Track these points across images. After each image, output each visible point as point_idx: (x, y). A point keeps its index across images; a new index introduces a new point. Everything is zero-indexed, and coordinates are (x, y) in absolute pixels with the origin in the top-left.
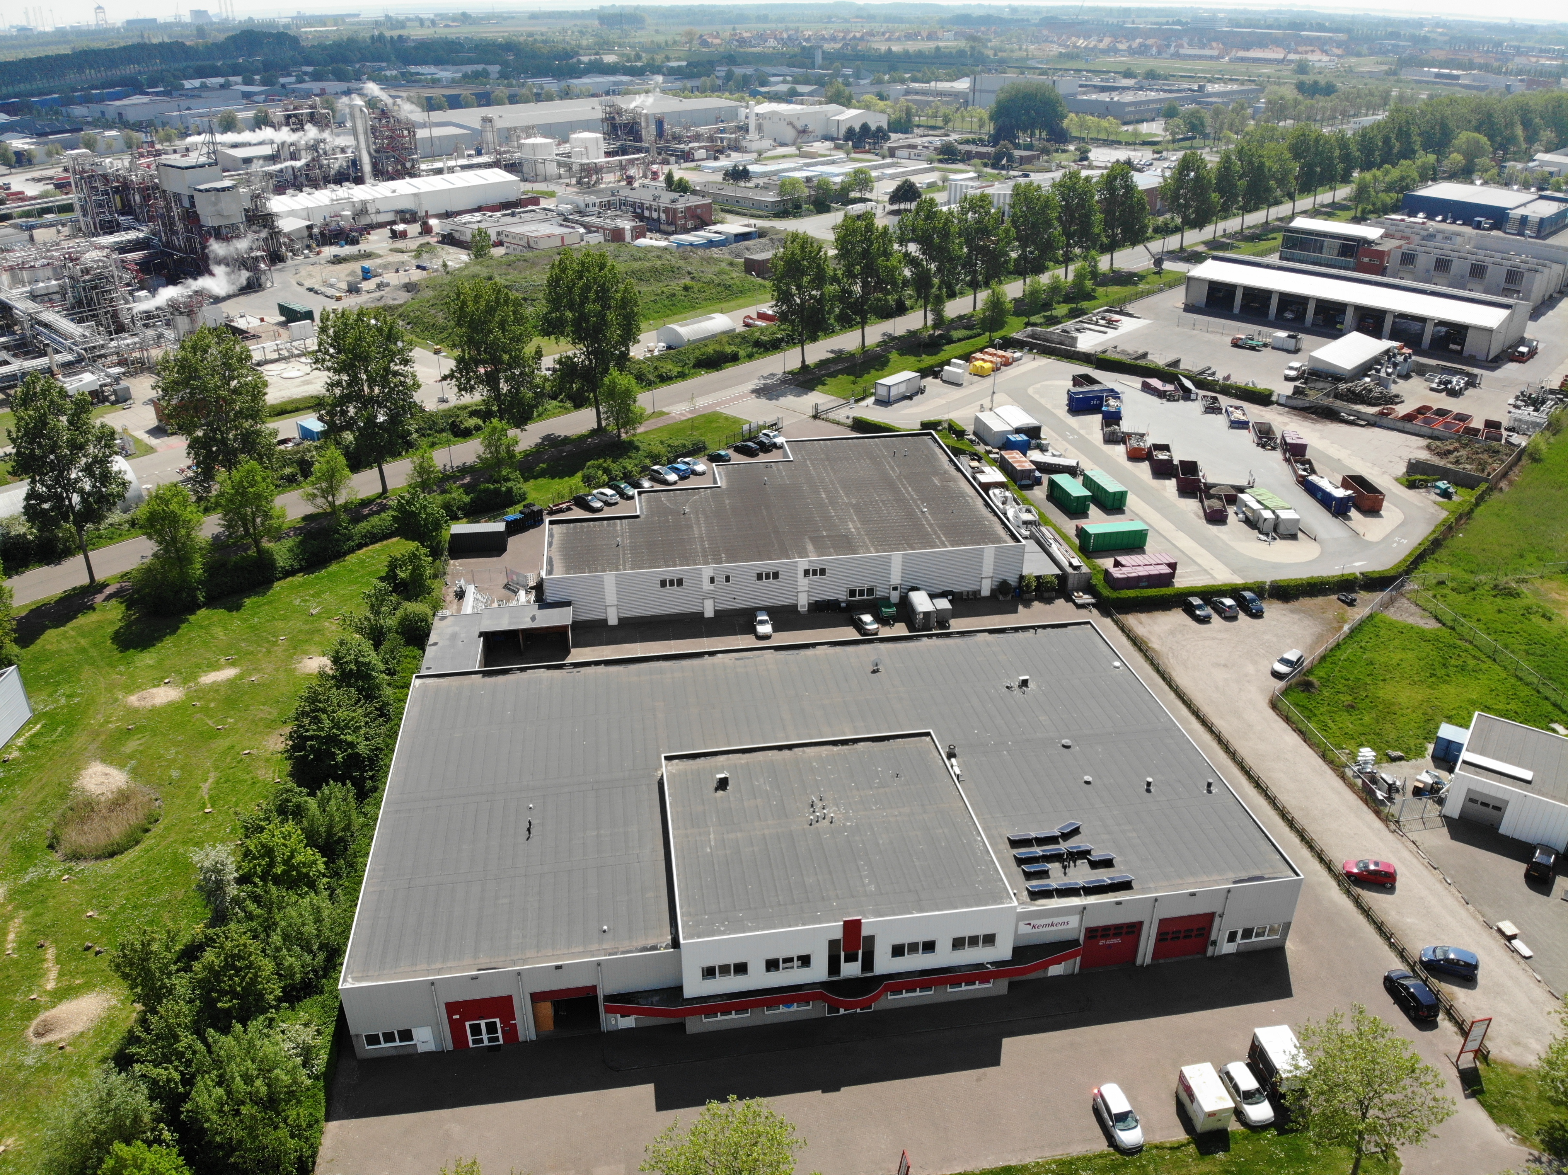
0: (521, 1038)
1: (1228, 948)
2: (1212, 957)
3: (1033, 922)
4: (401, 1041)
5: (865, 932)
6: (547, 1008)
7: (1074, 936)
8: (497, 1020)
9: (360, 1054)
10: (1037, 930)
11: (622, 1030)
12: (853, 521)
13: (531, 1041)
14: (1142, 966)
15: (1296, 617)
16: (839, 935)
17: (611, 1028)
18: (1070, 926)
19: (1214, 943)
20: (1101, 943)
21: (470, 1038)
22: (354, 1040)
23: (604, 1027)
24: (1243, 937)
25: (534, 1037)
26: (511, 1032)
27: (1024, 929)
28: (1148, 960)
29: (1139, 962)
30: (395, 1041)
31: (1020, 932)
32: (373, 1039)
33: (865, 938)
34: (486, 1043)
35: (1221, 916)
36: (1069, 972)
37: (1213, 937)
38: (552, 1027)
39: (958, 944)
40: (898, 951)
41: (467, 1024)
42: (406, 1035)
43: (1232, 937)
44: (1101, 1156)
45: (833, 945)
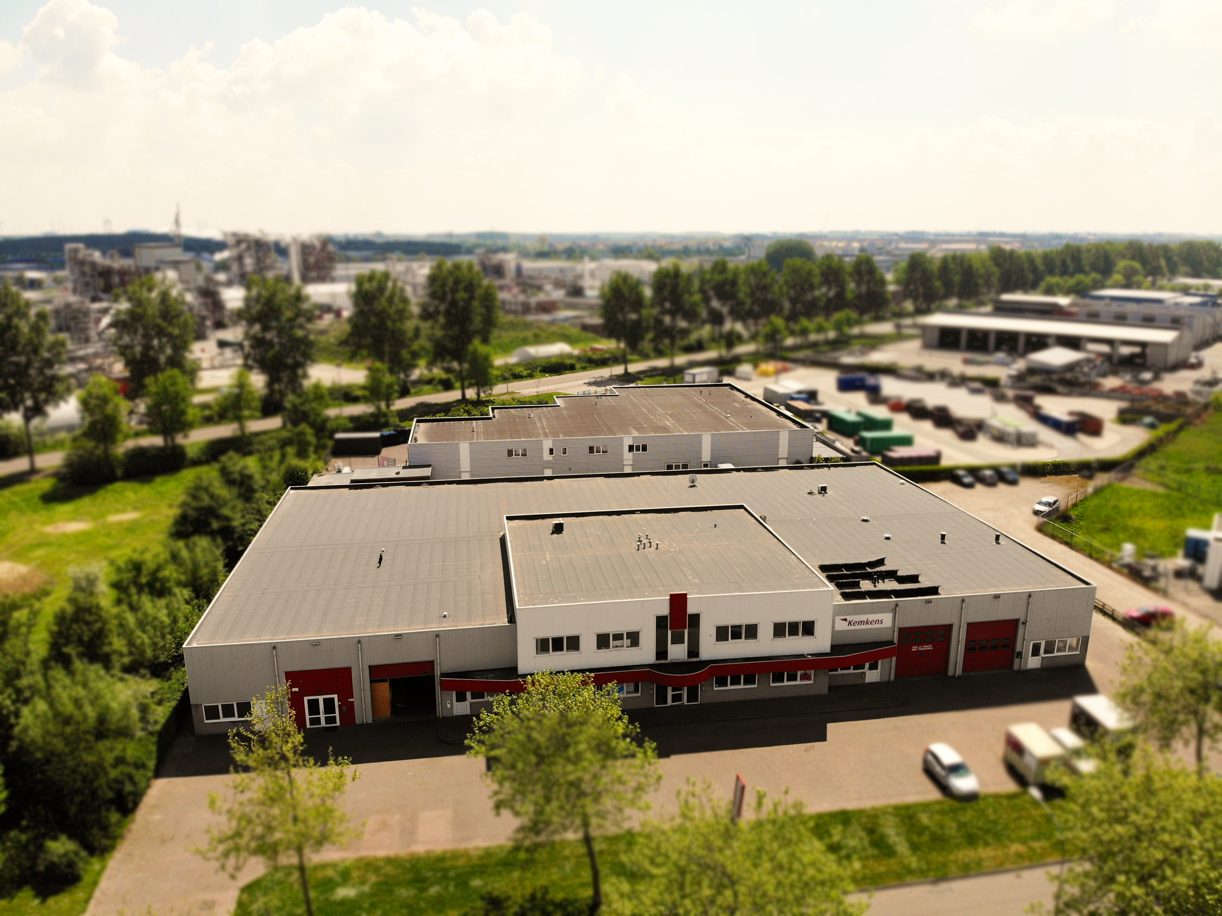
0: (358, 721)
1: (1033, 663)
2: (1019, 672)
3: (849, 618)
4: (239, 717)
5: (691, 609)
6: (385, 688)
7: (889, 638)
8: (335, 696)
9: (199, 730)
10: (852, 628)
11: (457, 716)
12: (668, 420)
13: (367, 724)
14: (954, 676)
15: (1047, 485)
16: (665, 611)
17: (446, 714)
18: (883, 626)
19: (1020, 655)
20: (914, 648)
21: (308, 717)
22: (193, 710)
23: (440, 712)
24: (1046, 652)
25: (370, 721)
26: (348, 711)
27: (841, 626)
28: (959, 671)
29: (950, 673)
30: (233, 716)
31: (837, 628)
32: (212, 712)
33: (691, 616)
34: (323, 723)
35: (1024, 623)
36: (886, 679)
37: (1018, 649)
38: (389, 714)
39: (779, 630)
40: (722, 634)
41: (306, 699)
42: (245, 708)
43: (1036, 651)
44: (938, 802)
45: (661, 621)
